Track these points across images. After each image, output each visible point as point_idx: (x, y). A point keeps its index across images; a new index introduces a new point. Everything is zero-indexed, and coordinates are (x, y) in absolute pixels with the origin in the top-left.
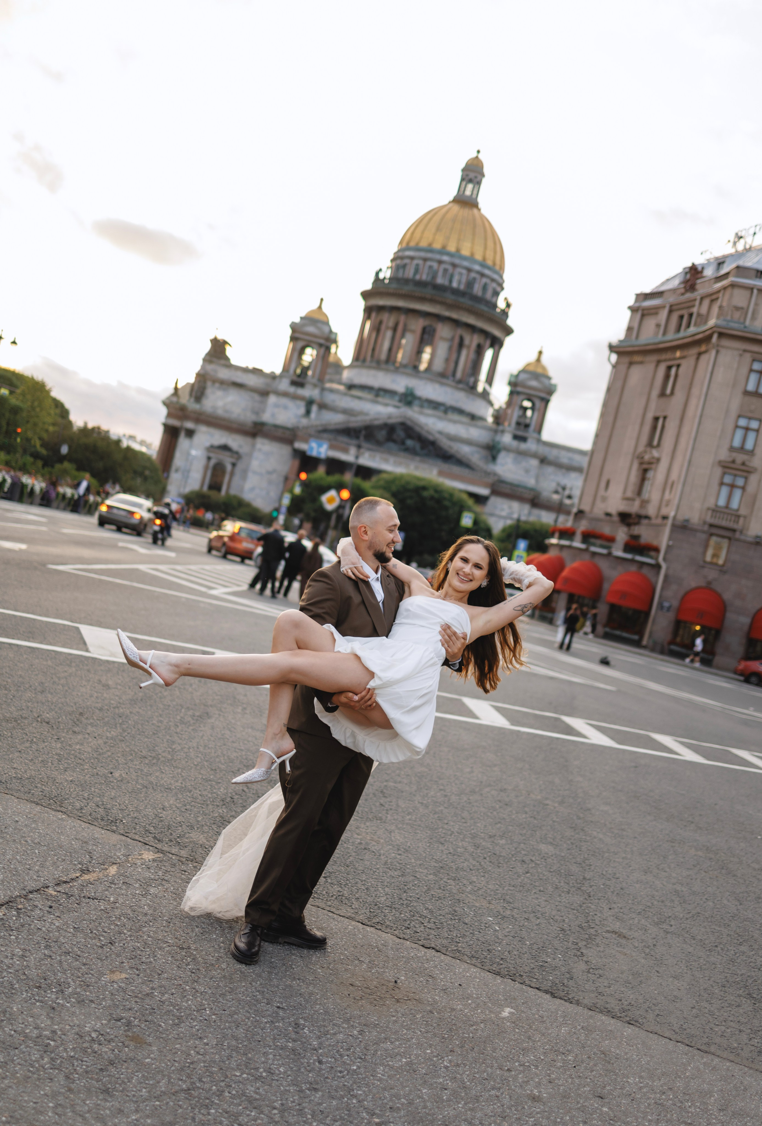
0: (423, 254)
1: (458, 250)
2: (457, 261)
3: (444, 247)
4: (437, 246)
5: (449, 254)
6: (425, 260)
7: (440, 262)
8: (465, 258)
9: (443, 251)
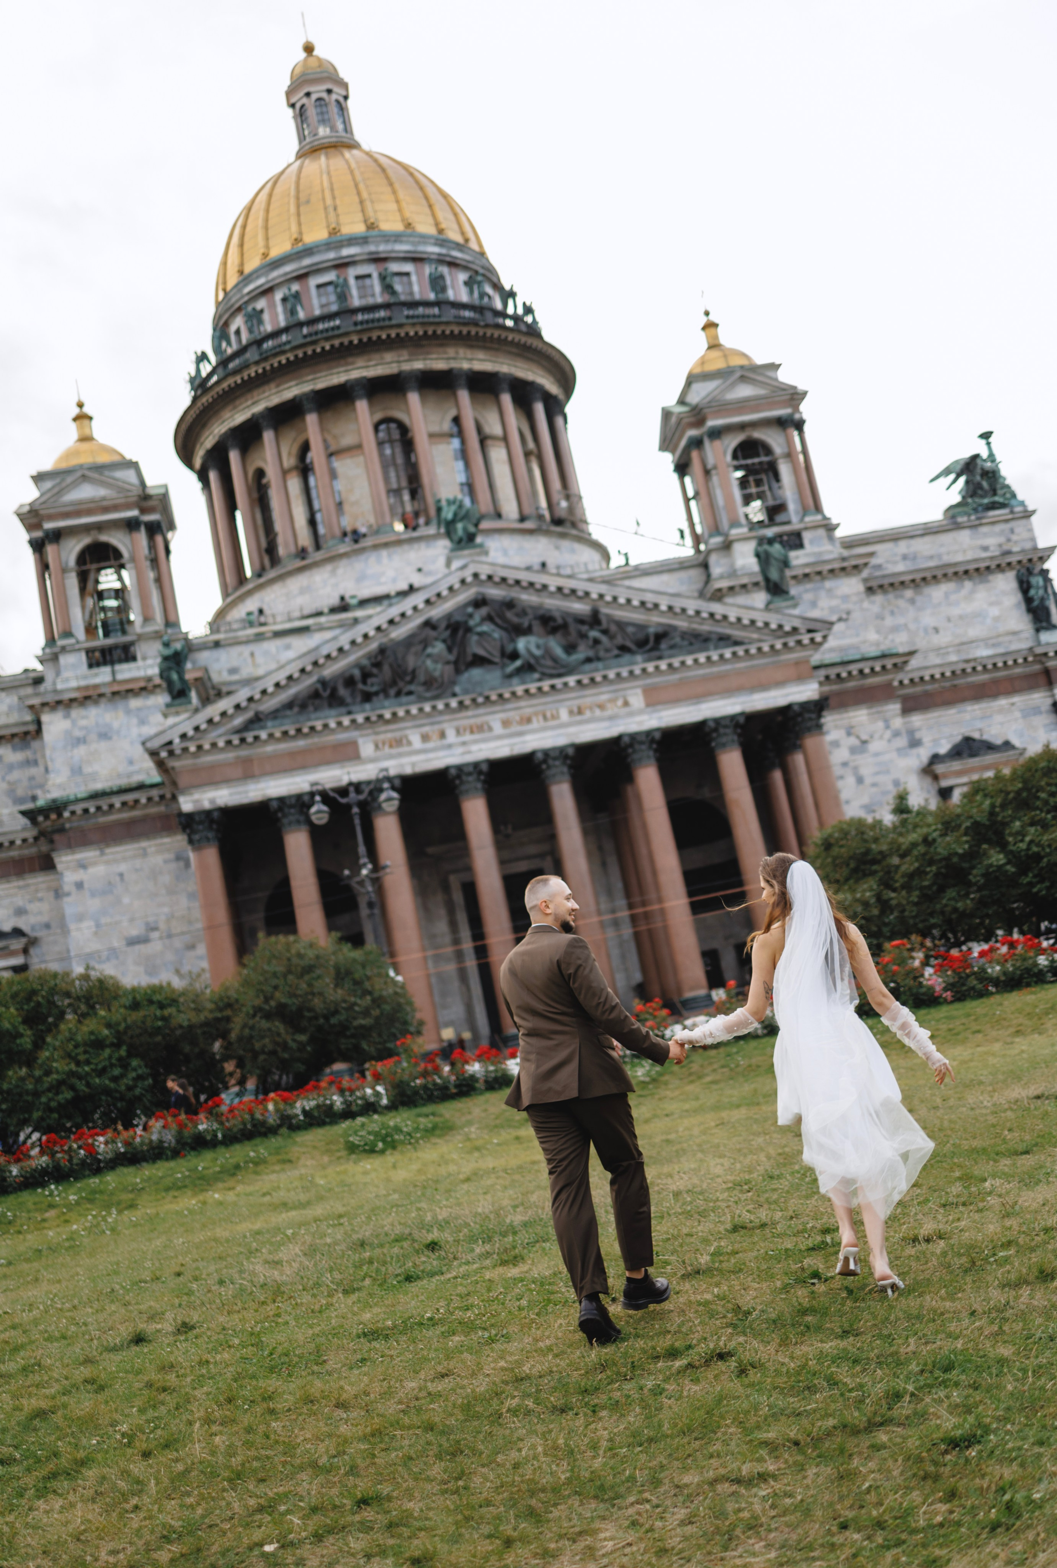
0: (288, 268)
1: (371, 226)
2: (382, 248)
3: (334, 232)
4: (316, 234)
5: (352, 241)
6: (302, 277)
7: (342, 265)
8: (397, 237)
9: (336, 241)
